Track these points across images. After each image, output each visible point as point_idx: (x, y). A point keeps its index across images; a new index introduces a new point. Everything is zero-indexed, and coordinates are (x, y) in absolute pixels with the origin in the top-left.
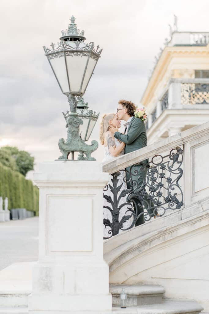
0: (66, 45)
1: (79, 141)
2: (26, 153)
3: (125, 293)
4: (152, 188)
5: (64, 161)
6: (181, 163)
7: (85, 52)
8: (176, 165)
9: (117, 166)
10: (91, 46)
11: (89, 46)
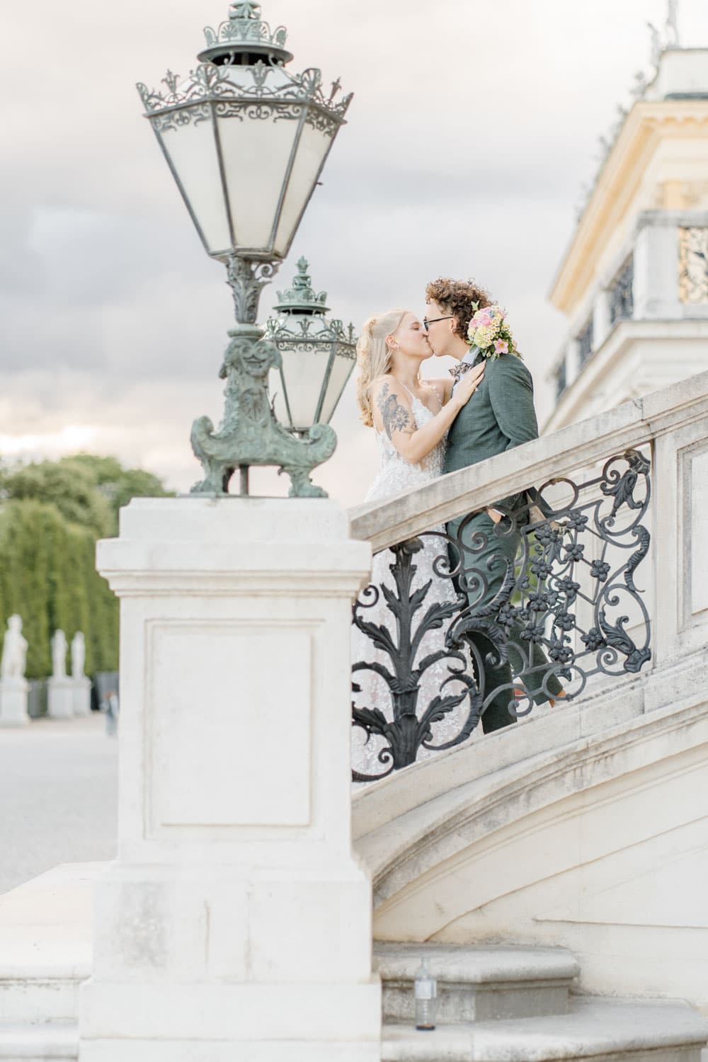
0: (218, 78)
1: (265, 426)
2: (149, 476)
3: (429, 978)
4: (537, 599)
5: (208, 500)
6: (643, 506)
7: (288, 103)
8: (626, 516)
9: (410, 518)
10: (309, 82)
11: (303, 82)
